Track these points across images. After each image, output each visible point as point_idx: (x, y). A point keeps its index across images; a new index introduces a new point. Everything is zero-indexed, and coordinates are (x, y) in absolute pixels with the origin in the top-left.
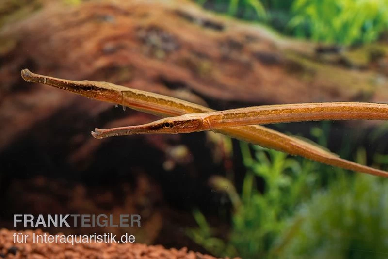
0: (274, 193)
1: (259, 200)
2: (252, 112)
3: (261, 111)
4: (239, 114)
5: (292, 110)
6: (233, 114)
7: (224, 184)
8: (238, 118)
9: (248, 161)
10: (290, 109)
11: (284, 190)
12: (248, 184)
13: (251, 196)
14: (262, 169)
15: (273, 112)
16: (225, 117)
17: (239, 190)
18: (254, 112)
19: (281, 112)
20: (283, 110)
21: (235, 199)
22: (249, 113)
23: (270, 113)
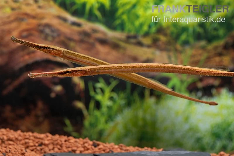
0: (104, 109)
1: (97, 113)
2: (113, 67)
3: (118, 67)
4: (106, 67)
5: (133, 67)
6: (103, 68)
7: (80, 105)
8: (105, 70)
9: (92, 93)
10: (133, 66)
11: (109, 108)
12: (92, 105)
13: (93, 111)
14: (99, 97)
15: (124, 67)
16: (99, 69)
17: (87, 107)
18: (114, 67)
19: (128, 67)
20: (129, 66)
21: (85, 112)
22: (111, 67)
23: (123, 68)
